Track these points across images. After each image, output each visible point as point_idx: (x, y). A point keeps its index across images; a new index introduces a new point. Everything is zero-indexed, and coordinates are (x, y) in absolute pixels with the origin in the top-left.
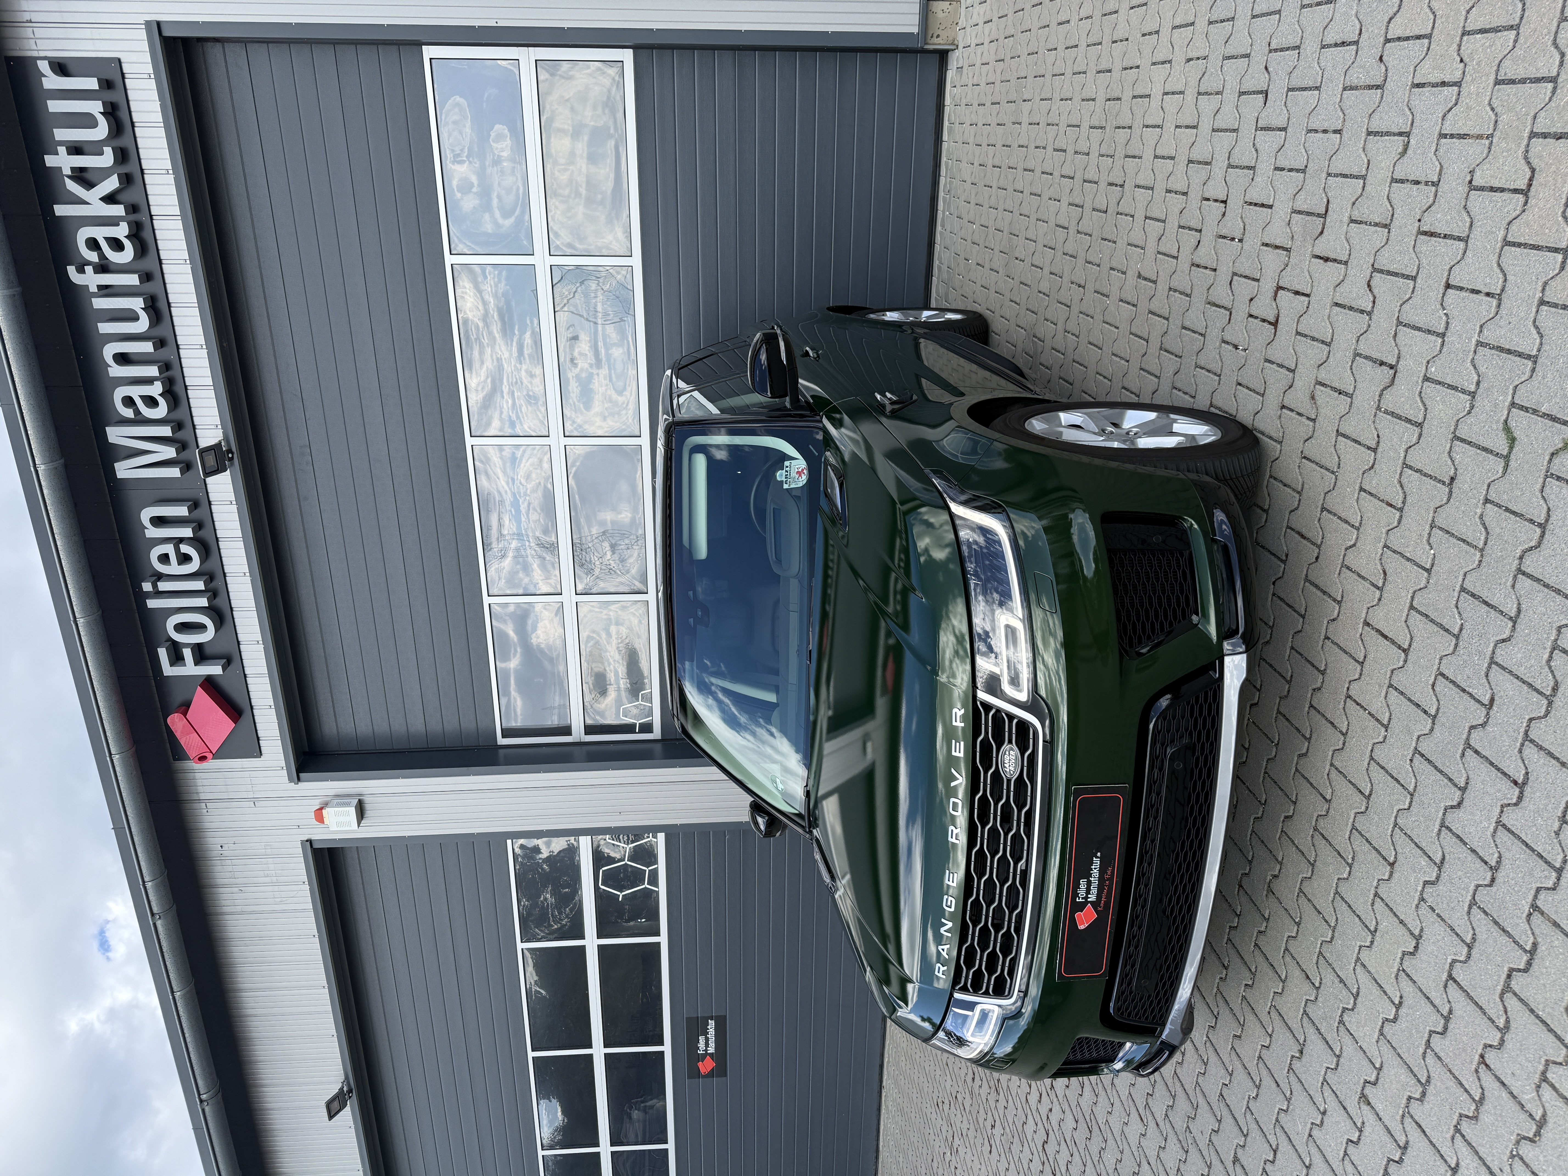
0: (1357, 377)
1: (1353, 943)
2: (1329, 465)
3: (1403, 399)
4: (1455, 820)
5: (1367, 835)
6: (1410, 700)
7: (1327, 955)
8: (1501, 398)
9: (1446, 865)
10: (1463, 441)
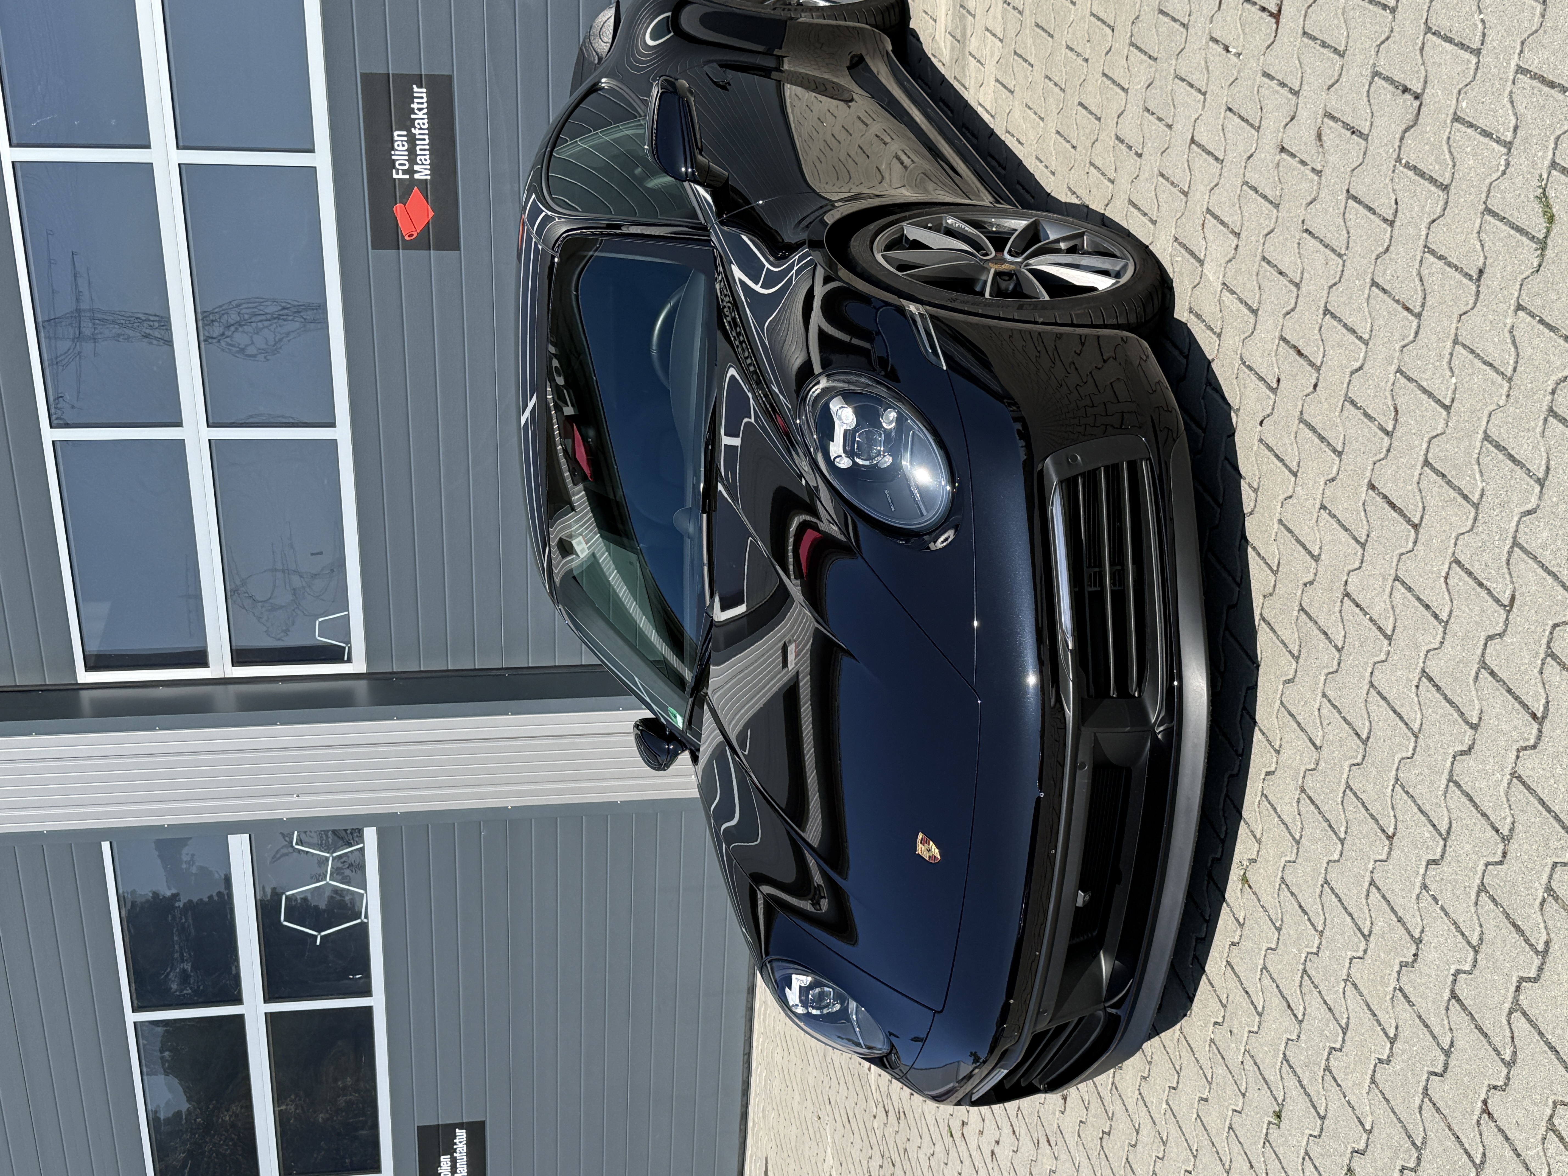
0: (1375, 108)
1: (1344, 955)
2: (1334, 244)
3: (1427, 147)
4: (1467, 770)
5: (1362, 796)
6: (1419, 599)
7: (1312, 972)
8: (1540, 154)
9: (1453, 836)
10: (1494, 214)
